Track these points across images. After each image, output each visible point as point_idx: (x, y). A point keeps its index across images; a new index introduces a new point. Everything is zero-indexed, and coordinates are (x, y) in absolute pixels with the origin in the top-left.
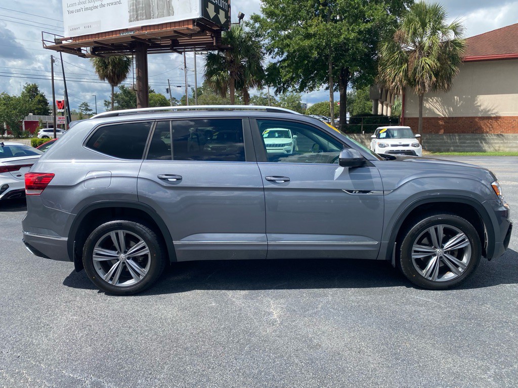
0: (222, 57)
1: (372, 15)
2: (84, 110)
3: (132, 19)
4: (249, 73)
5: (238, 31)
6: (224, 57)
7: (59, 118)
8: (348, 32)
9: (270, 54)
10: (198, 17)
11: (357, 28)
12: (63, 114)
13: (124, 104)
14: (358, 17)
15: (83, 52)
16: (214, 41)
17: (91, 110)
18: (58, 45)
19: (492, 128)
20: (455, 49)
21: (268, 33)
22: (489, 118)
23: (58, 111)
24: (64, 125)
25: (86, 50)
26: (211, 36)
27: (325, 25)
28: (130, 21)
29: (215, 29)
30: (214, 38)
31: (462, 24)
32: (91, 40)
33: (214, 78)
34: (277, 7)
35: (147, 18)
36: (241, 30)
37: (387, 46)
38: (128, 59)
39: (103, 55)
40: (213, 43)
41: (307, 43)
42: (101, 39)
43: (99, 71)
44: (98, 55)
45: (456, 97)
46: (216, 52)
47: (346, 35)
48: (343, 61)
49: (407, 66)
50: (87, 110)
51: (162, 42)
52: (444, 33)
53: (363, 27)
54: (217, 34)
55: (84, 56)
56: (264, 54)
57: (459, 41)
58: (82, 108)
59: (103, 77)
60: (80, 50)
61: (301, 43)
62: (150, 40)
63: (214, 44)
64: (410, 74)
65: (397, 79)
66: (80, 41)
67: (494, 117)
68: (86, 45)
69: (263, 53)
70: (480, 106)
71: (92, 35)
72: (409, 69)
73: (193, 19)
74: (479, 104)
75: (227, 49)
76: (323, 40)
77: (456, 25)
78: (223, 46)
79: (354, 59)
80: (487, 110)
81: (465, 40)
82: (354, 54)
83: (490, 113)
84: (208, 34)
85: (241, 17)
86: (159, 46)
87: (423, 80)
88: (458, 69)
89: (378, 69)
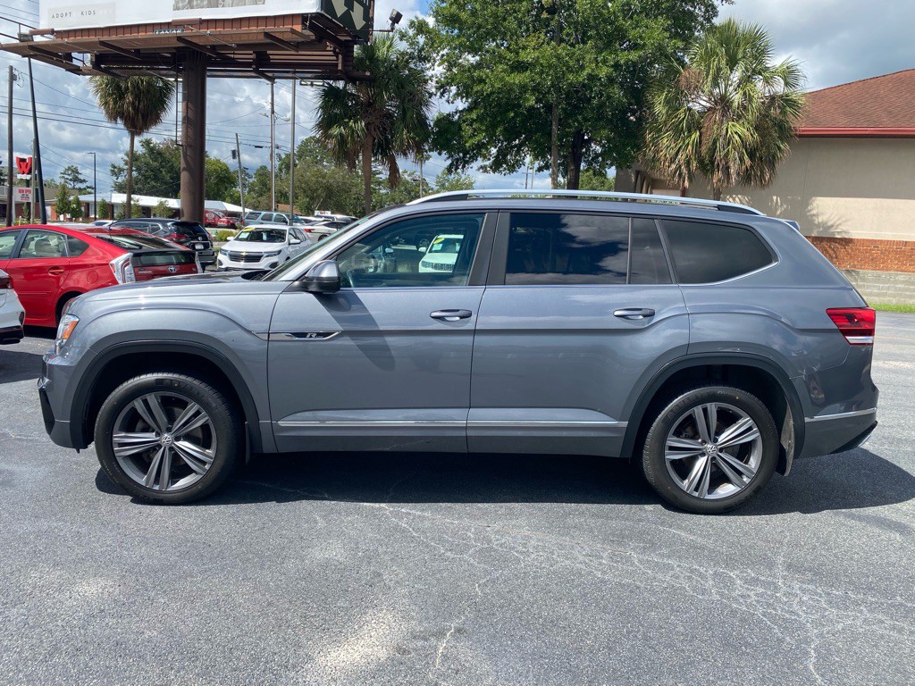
0: (352, 94)
1: (641, 37)
2: (71, 180)
3: (180, 5)
5: (385, 49)
6: (354, 95)
7: (20, 191)
8: (595, 65)
9: (442, 95)
10: (314, 11)
11: (611, 59)
12: (28, 183)
13: (150, 173)
14: (613, 38)
15: (75, 62)
16: (340, 61)
17: (84, 181)
18: (25, 44)
19: (836, 257)
20: (784, 113)
21: (443, 55)
22: (832, 240)
23: (20, 176)
24: (29, 204)
25: (82, 59)
26: (334, 51)
27: (554, 48)
28: (176, 8)
29: (343, 38)
30: (340, 56)
32: (93, 38)
34: (462, 7)
35: (210, 6)
36: (391, 46)
37: (667, 95)
38: (166, 83)
39: (117, 72)
40: (337, 65)
41: (517, 79)
42: (114, 37)
43: (106, 103)
44: (106, 71)
45: (775, 198)
46: (341, 84)
47: (593, 70)
48: (580, 117)
49: (700, 136)
50: (76, 180)
51: (239, 56)
52: (767, 81)
53: (623, 58)
54: (345, 48)
55: (77, 70)
56: (431, 95)
57: (793, 97)
58: (66, 176)
59: (113, 115)
60: (70, 58)
61: (507, 79)
63: (340, 68)
64: (704, 150)
65: (681, 157)
66: (71, 39)
67: (842, 239)
68: (83, 48)
69: (429, 93)
70: (817, 215)
71: (95, 29)
72: (704, 141)
73: (302, 14)
74: (814, 212)
76: (548, 75)
77: (788, 68)
78: (356, 74)
79: (600, 117)
80: (830, 224)
81: (804, 95)
82: (602, 105)
83: (832, 230)
84: (328, 48)
85: (396, 18)
86: (233, 63)
87: (727, 163)
88: (788, 147)
89: (645, 138)
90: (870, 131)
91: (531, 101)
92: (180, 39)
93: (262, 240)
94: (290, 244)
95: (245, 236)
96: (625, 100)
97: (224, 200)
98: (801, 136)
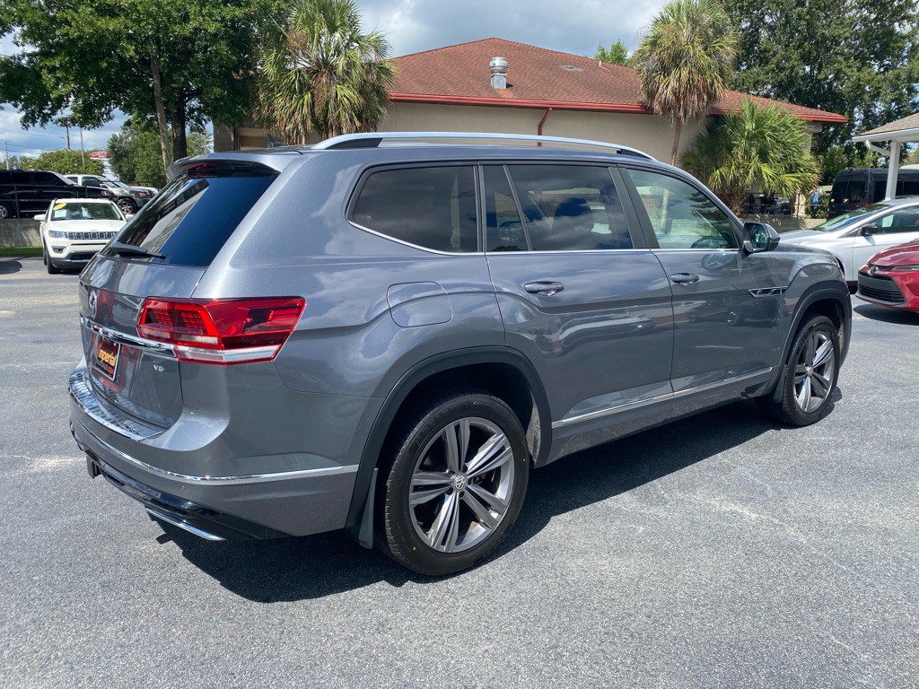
20: (379, 78)
31: (385, 38)
37: (276, 56)
47: (200, 24)
49: (312, 97)
52: (363, 49)
57: (386, 65)
64: (318, 110)
65: (298, 117)
72: (317, 103)
77: (377, 38)
82: (208, 62)
87: (339, 124)
88: (386, 111)
89: (259, 96)
90: (442, 98)
91: (130, 51)
96: (234, 58)
98: (395, 101)
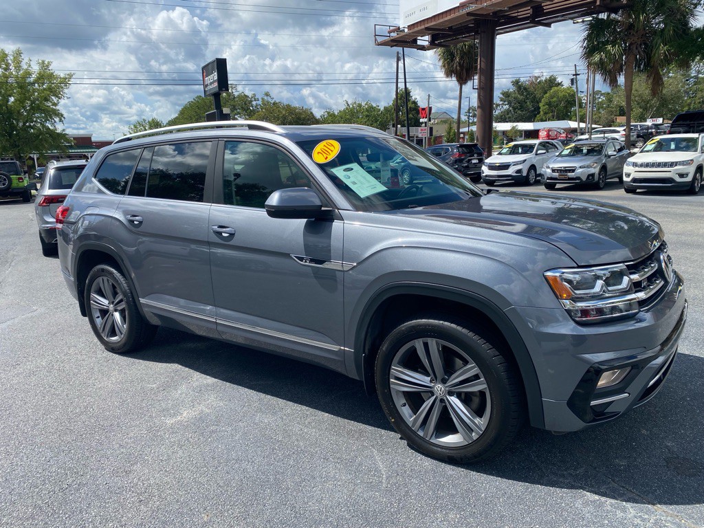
0: (614, 21)
2: (471, 116)
4: (659, 41)
15: (419, 43)
23: (421, 120)
24: (425, 138)
25: (424, 40)
33: (597, 58)
40: (596, 2)
43: (444, 66)
44: (439, 45)
46: (603, 16)
51: (519, 14)
55: (423, 48)
59: (449, 73)
60: (415, 41)
62: (495, 13)
63: (598, 3)
68: (422, 33)
71: (428, 19)
75: (623, 7)
86: (515, 20)
92: (469, 14)
93: (518, 153)
94: (536, 154)
95: (504, 151)
97: (570, 120)
